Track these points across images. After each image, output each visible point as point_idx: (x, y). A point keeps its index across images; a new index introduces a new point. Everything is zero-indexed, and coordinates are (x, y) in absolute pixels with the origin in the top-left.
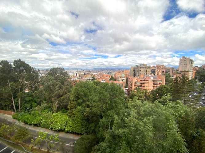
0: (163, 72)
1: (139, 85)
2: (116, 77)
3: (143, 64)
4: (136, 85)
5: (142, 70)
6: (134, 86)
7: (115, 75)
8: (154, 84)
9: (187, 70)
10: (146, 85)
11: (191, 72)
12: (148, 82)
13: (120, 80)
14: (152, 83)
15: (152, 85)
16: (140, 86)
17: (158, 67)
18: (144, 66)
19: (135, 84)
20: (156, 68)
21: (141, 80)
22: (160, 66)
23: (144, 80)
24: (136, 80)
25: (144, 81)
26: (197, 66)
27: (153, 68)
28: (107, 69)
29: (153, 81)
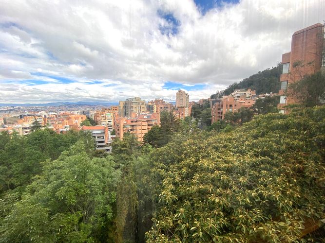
0: (161, 108)
1: (130, 128)
2: (98, 118)
3: (136, 98)
4: (125, 129)
5: (134, 105)
6: (122, 131)
7: (96, 115)
8: (149, 125)
9: (183, 106)
10: (138, 128)
11: (187, 108)
12: (141, 122)
13: (103, 123)
14: (146, 123)
15: (147, 127)
16: (131, 130)
17: (157, 102)
18: (138, 101)
19: (123, 128)
20: (154, 103)
21: (132, 122)
22: (159, 101)
23: (135, 120)
24: (125, 122)
25: (136, 122)
26: (193, 101)
27: (150, 104)
28: (80, 104)
29: (148, 121)
